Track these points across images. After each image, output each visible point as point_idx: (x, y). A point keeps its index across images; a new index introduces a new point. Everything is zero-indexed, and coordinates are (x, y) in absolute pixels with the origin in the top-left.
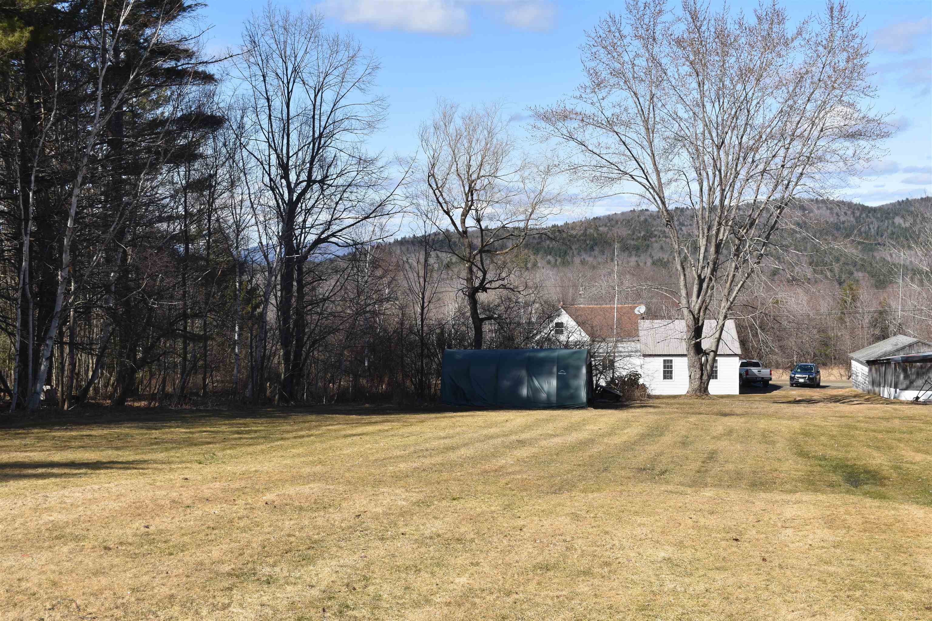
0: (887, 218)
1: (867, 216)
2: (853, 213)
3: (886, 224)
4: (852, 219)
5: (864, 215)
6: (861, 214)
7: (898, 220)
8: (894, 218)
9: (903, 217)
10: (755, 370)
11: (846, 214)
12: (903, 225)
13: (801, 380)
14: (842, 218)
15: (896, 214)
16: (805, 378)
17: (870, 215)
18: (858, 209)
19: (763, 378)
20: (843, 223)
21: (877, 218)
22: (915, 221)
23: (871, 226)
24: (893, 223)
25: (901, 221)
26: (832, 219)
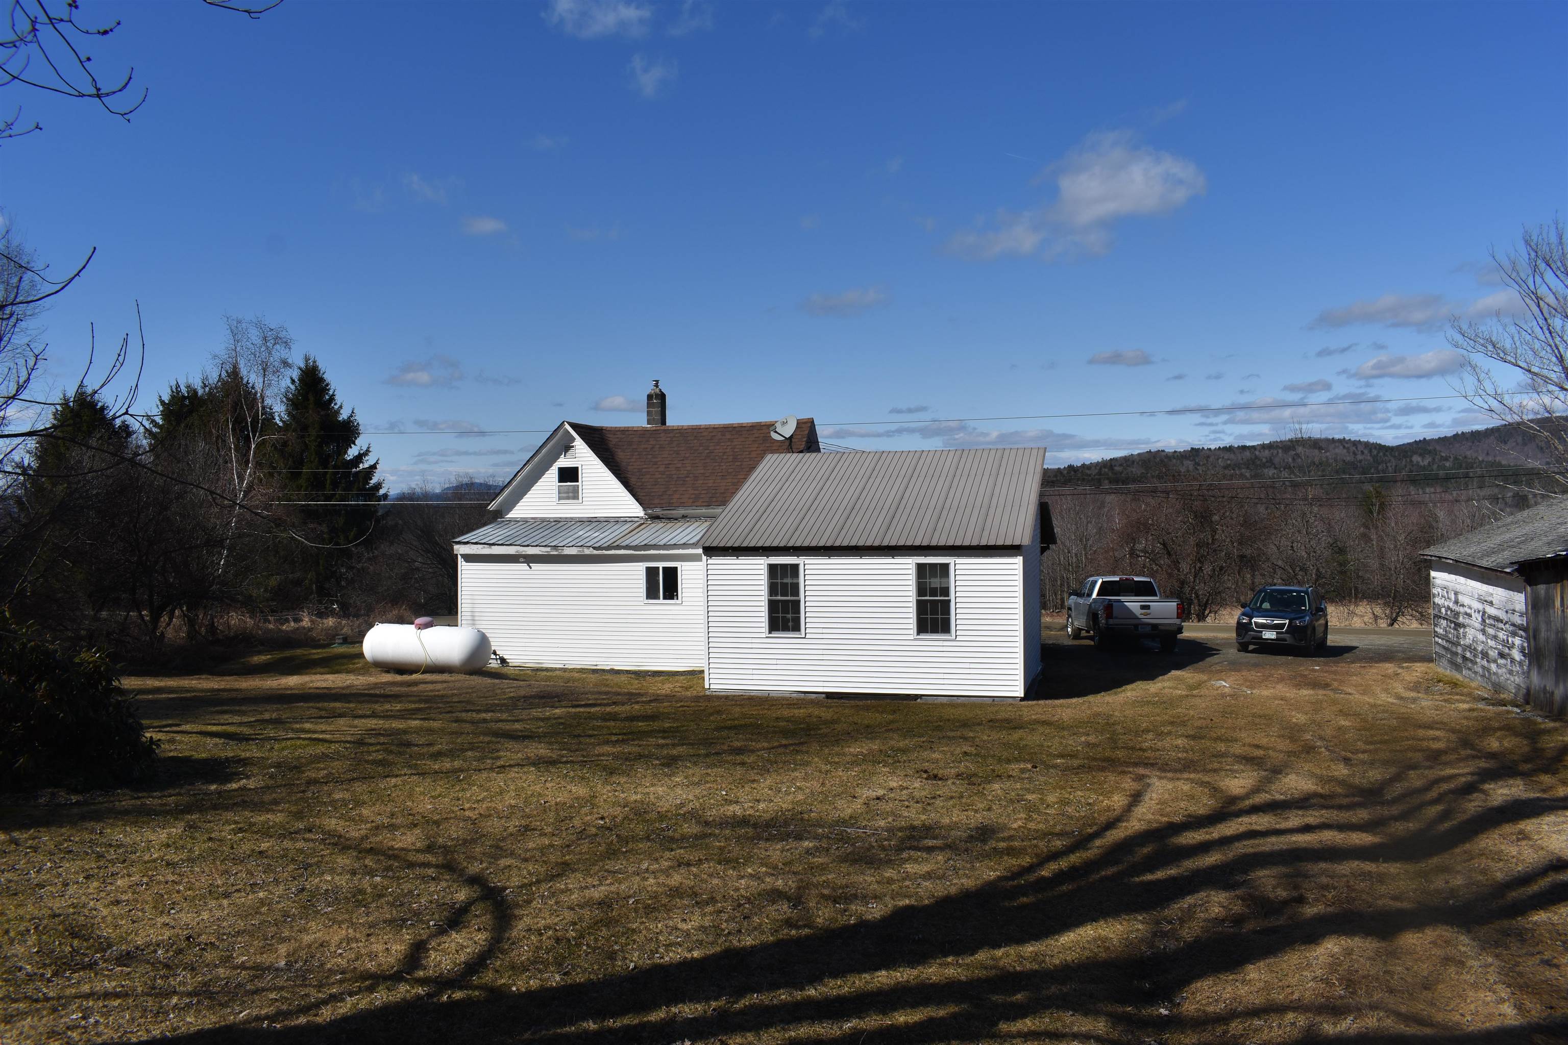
0: (1405, 457)
1: (1384, 455)
2: (1370, 451)
3: (1404, 463)
4: (1369, 458)
5: (1381, 454)
6: (1378, 453)
7: (1416, 459)
8: (1411, 457)
9: (1420, 455)
10: (1133, 604)
11: (1362, 453)
12: (1422, 464)
13: (1270, 635)
14: (1360, 457)
15: (1415, 453)
16: (1281, 626)
17: (1388, 453)
18: (1375, 448)
19: (1155, 627)
20: (1360, 461)
21: (1394, 457)
22: (1434, 459)
23: (1389, 465)
24: (1411, 461)
25: (1419, 459)
26: (1348, 458)
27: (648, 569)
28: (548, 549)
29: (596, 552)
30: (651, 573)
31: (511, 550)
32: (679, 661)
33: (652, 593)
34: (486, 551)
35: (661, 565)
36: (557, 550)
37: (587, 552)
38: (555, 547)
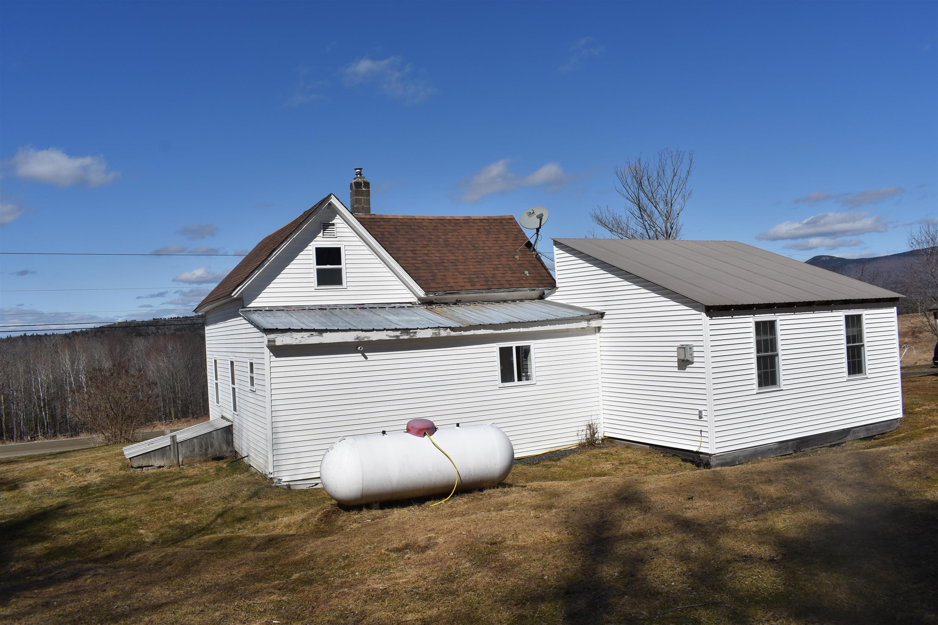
27: (501, 349)
28: (398, 333)
29: (453, 334)
30: (505, 353)
31: (350, 337)
32: (536, 444)
33: (507, 376)
34: (316, 339)
35: (514, 344)
36: (408, 334)
37: (443, 333)
38: (406, 330)
